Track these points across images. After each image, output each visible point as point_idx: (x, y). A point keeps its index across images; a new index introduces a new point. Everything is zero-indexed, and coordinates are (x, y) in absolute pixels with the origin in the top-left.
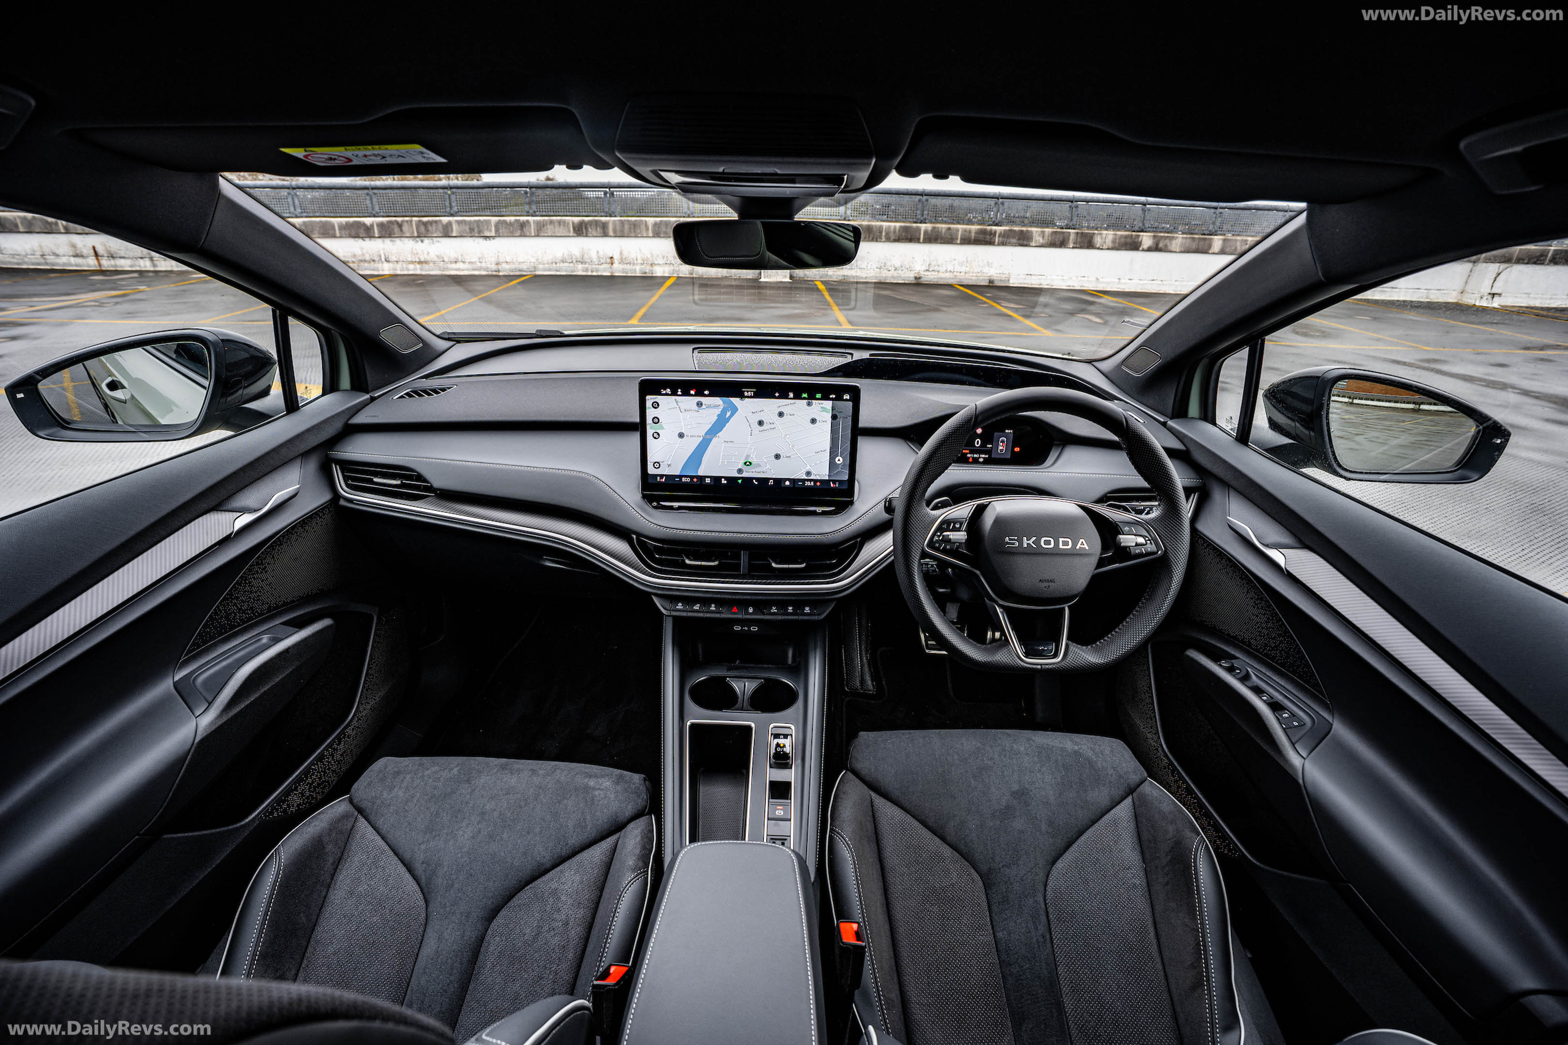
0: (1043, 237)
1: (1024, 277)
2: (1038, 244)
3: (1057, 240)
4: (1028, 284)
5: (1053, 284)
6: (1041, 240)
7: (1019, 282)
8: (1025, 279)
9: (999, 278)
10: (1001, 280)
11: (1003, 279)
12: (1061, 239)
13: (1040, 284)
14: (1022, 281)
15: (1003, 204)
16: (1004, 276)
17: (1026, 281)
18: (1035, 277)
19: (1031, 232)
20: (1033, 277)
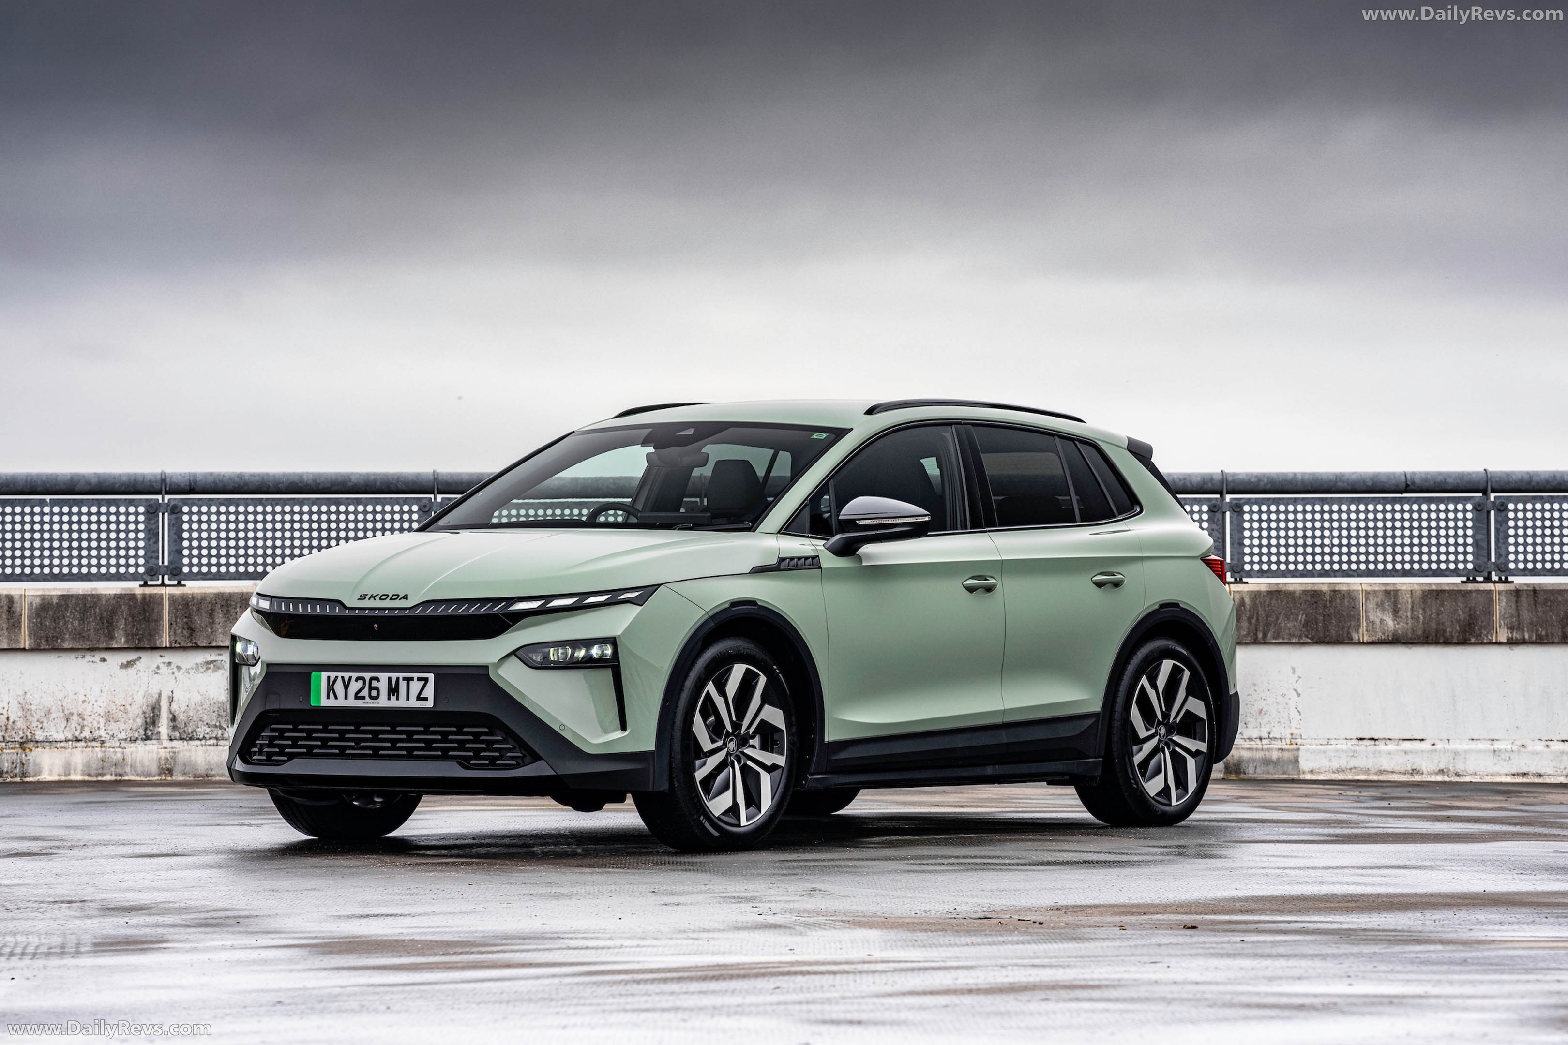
0: (1395, 612)
1: (1343, 746)
2: (1379, 635)
3: (1444, 618)
4: (1367, 771)
5: (1460, 768)
6: (1390, 622)
7: (1335, 765)
8: (1354, 754)
9: (1259, 755)
10: (1267, 762)
11: (1275, 755)
12: (1461, 615)
13: (1414, 772)
14: (1343, 763)
15: (1237, 509)
16: (1277, 745)
17: (1361, 762)
18: (1391, 747)
19: (1349, 596)
20: (1381, 746)
